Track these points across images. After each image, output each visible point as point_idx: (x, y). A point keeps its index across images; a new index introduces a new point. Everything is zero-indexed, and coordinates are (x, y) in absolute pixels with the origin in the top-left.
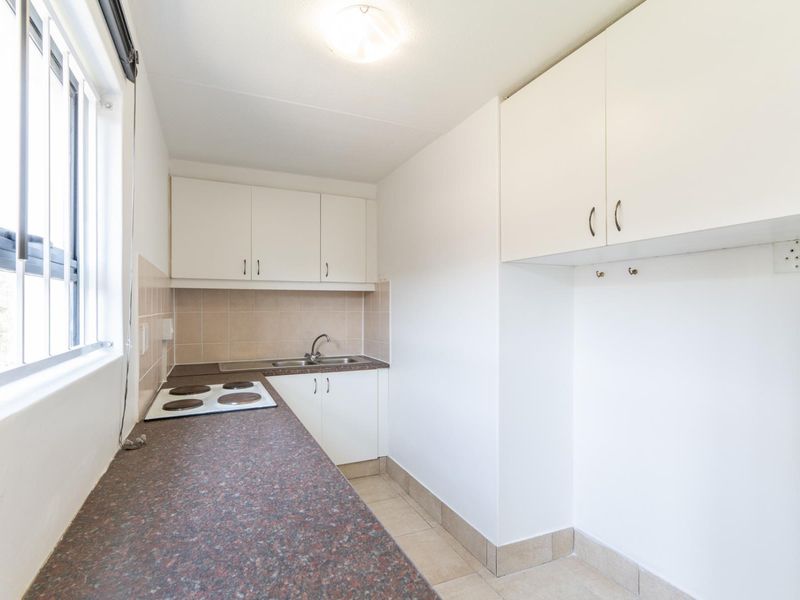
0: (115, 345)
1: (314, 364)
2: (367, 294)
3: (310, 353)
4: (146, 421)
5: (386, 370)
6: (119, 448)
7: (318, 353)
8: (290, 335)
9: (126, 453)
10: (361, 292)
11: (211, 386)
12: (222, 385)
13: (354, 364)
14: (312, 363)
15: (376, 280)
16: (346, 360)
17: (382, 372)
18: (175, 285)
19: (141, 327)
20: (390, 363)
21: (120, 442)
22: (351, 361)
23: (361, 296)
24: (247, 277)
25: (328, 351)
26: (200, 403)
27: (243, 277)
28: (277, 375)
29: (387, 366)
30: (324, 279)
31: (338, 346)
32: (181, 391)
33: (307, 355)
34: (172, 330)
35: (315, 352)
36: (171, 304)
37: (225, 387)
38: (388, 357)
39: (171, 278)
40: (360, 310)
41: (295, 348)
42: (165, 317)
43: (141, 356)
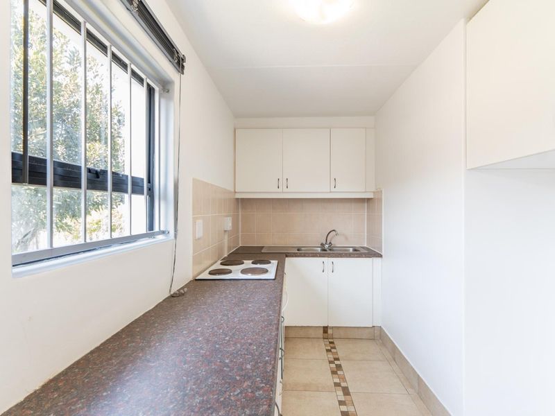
0: (170, 232)
1: (327, 251)
2: (369, 200)
3: (324, 243)
4: (196, 280)
5: (380, 259)
6: (169, 295)
7: (330, 243)
8: (311, 229)
9: (173, 299)
10: (365, 199)
11: (245, 261)
12: (251, 261)
13: (357, 253)
14: (325, 250)
15: (374, 190)
16: (351, 249)
17: (377, 260)
18: (238, 196)
19: (194, 223)
20: (383, 254)
21: (170, 291)
22: (355, 250)
23: (365, 202)
24: (280, 190)
25: (338, 242)
26: (230, 272)
27: (277, 190)
29: (381, 256)
30: (333, 190)
31: (346, 238)
32: (227, 263)
33: (322, 244)
34: (230, 224)
35: (328, 242)
36: (238, 208)
37: (253, 263)
38: (380, 249)
39: (235, 192)
40: (364, 211)
41: (314, 238)
42: (227, 216)
43: (196, 240)
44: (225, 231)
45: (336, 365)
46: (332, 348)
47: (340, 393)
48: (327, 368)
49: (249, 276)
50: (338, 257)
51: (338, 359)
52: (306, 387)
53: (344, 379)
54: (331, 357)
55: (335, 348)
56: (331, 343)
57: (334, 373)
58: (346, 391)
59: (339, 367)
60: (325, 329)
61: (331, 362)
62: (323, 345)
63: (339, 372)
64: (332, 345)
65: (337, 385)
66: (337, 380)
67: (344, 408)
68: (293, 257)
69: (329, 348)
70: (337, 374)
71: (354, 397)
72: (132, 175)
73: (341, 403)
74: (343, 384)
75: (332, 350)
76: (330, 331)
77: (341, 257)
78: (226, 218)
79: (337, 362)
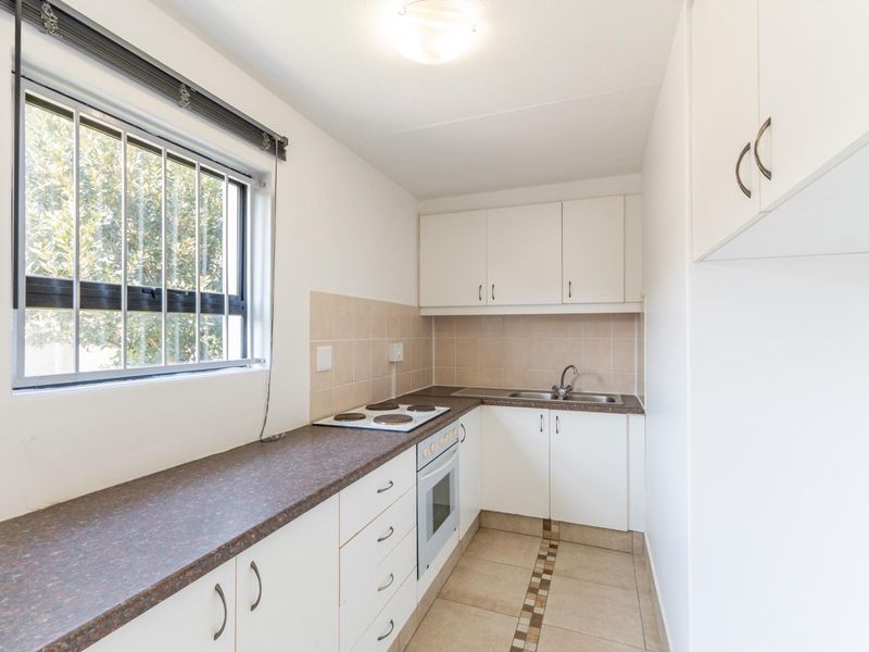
2: (638, 315)
3: (559, 384)
4: (313, 425)
5: (640, 416)
6: (259, 439)
7: (568, 387)
8: (538, 363)
11: (400, 406)
12: (408, 406)
13: (611, 405)
16: (604, 398)
17: (635, 418)
18: (424, 313)
19: (314, 350)
20: (645, 408)
21: (261, 435)
22: (610, 400)
23: (634, 320)
24: (483, 302)
25: (584, 386)
26: (362, 418)
27: (480, 303)
28: (497, 404)
29: (642, 412)
30: (567, 299)
31: (600, 380)
35: (565, 385)
36: (427, 331)
37: (409, 409)
38: (643, 399)
39: (420, 307)
40: (632, 337)
41: (544, 378)
42: (397, 342)
43: (317, 372)
44: (392, 363)
45: (542, 580)
46: (550, 554)
47: (526, 621)
48: (526, 579)
49: (383, 426)
50: (565, 409)
51: (549, 572)
52: (477, 602)
53: (543, 603)
54: (541, 566)
55: (554, 555)
56: (551, 546)
57: (532, 590)
58: (537, 621)
59: (545, 584)
60: (547, 524)
61: (535, 574)
62: (537, 547)
63: (541, 592)
64: (551, 550)
65: (527, 608)
66: (531, 602)
67: (519, 643)
68: (493, 404)
69: (545, 553)
70: (536, 593)
71: (544, 632)
72: (230, 293)
73: (519, 635)
74: (538, 610)
75: (549, 558)
76: (554, 528)
77: (571, 409)
78: (396, 344)
79: (545, 577)
